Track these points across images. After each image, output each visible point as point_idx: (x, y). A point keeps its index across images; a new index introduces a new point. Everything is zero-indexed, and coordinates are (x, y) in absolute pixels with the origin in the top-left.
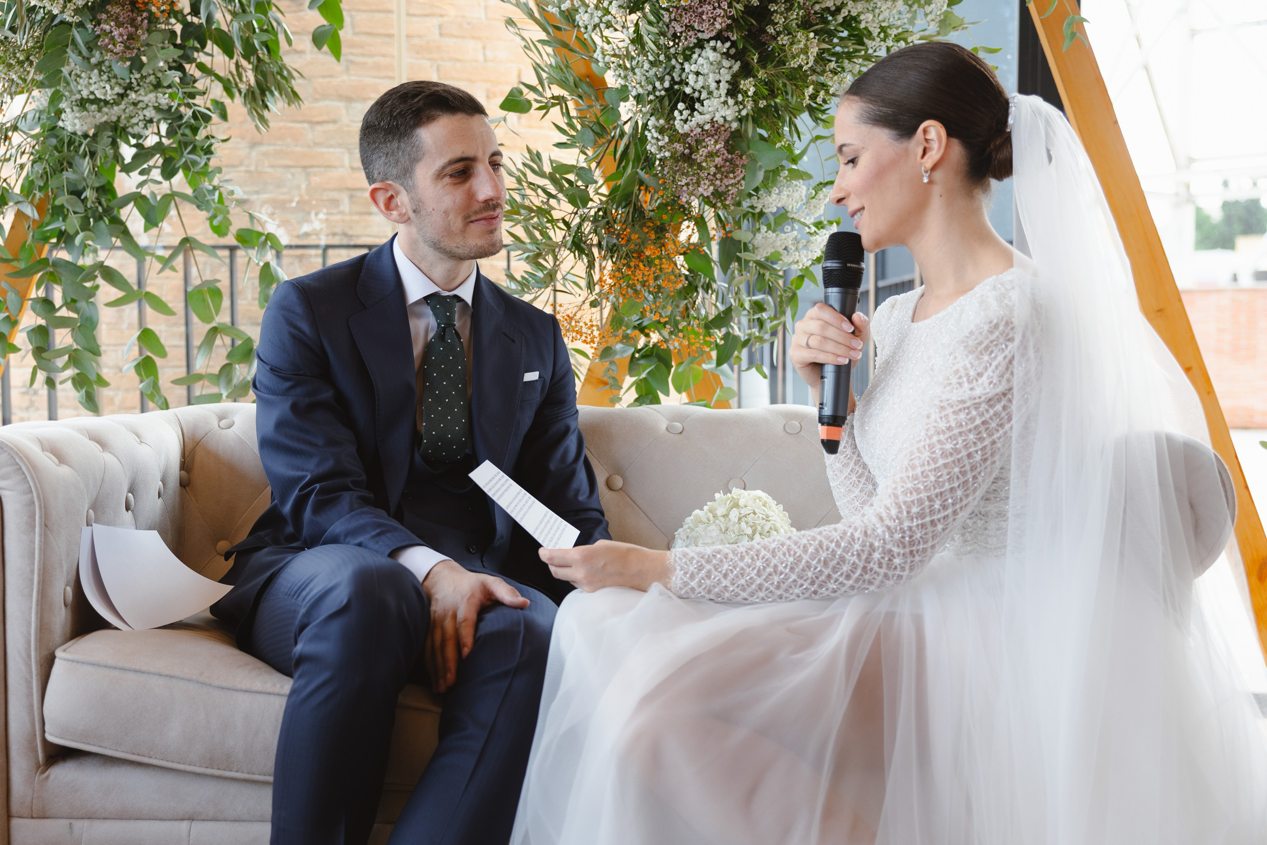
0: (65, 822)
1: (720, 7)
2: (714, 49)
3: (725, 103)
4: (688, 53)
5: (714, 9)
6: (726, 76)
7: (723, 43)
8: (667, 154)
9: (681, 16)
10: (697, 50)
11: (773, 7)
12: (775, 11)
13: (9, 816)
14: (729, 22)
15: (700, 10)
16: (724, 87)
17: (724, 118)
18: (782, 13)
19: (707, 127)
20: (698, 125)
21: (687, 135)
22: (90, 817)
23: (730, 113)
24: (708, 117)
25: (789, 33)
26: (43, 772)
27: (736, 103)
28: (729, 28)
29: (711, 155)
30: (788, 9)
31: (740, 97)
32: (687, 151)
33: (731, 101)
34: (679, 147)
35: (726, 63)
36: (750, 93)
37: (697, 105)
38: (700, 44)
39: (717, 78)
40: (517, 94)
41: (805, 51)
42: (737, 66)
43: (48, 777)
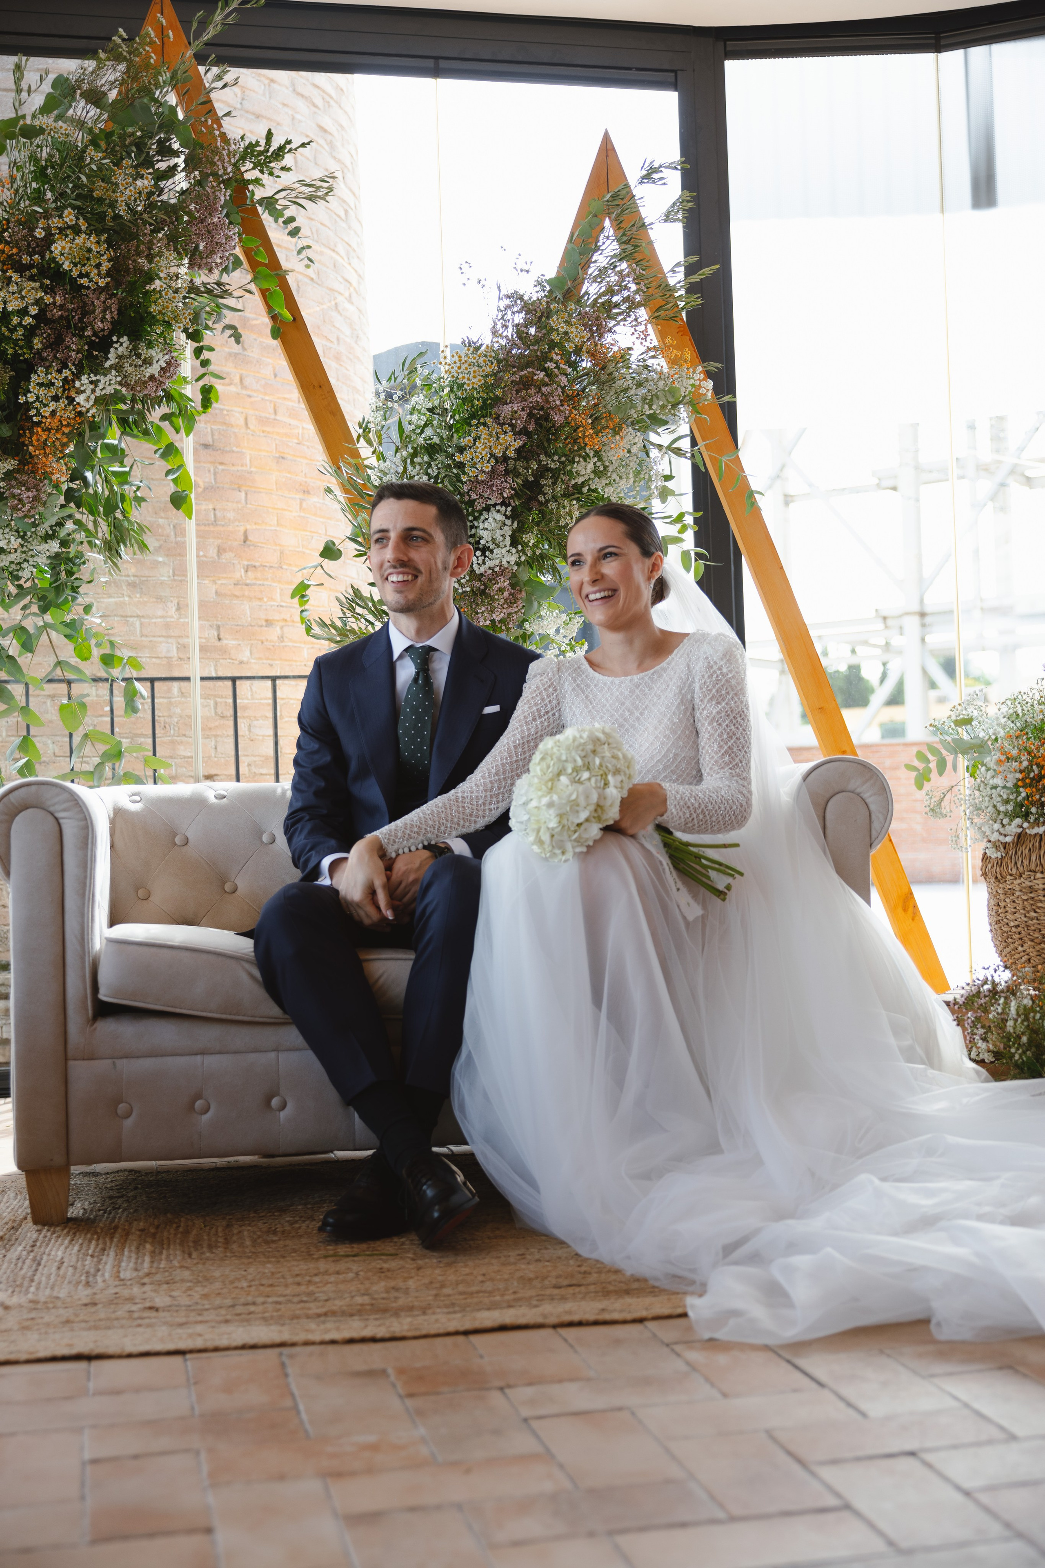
0: (109, 1061)
1: (506, 481)
2: (498, 511)
3: (509, 551)
4: (476, 514)
5: (502, 483)
6: (508, 531)
7: (506, 507)
8: (468, 589)
9: (476, 488)
10: (485, 513)
11: (543, 482)
12: (545, 485)
13: (66, 1059)
14: (513, 492)
15: (490, 483)
16: (508, 539)
17: (508, 562)
18: (549, 486)
19: (497, 569)
20: (490, 568)
21: (482, 575)
22: (127, 1056)
23: (513, 559)
24: (497, 562)
25: (556, 501)
26: (92, 1025)
27: (517, 552)
28: (512, 497)
29: (501, 590)
30: (554, 483)
31: (520, 548)
32: (482, 587)
33: (514, 551)
34: (477, 584)
35: (508, 522)
36: (531, 544)
37: (487, 553)
38: (487, 509)
39: (502, 532)
40: (332, 545)
41: (570, 514)
42: (515, 525)
43: (95, 1029)
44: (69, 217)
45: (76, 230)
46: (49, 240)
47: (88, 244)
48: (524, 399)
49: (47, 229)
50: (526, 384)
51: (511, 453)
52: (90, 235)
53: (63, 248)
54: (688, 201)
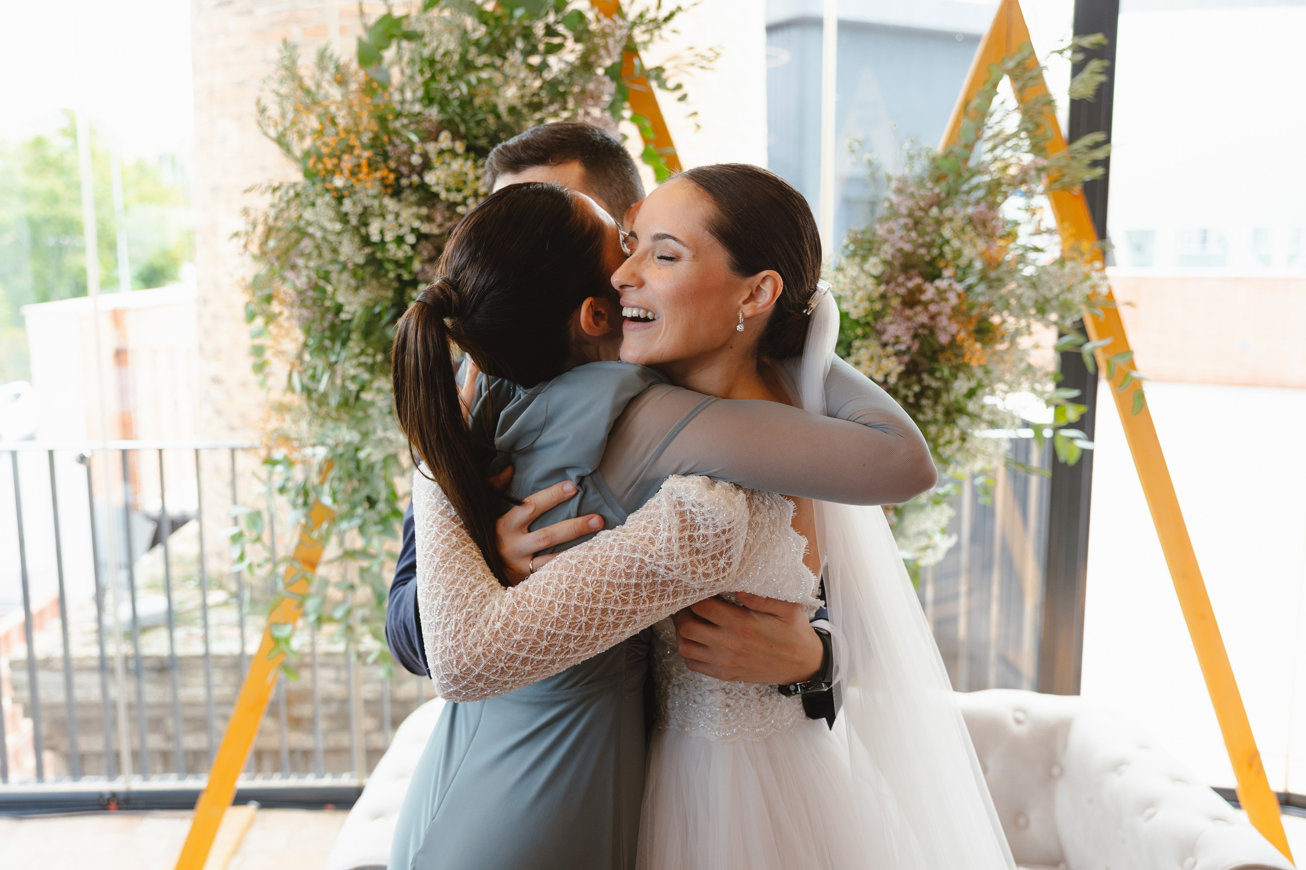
44: (445, 140)
45: (454, 153)
46: (427, 165)
47: (465, 169)
48: (909, 319)
49: (425, 156)
50: (911, 300)
51: (892, 380)
52: (466, 159)
53: (439, 178)
54: (1101, 73)
